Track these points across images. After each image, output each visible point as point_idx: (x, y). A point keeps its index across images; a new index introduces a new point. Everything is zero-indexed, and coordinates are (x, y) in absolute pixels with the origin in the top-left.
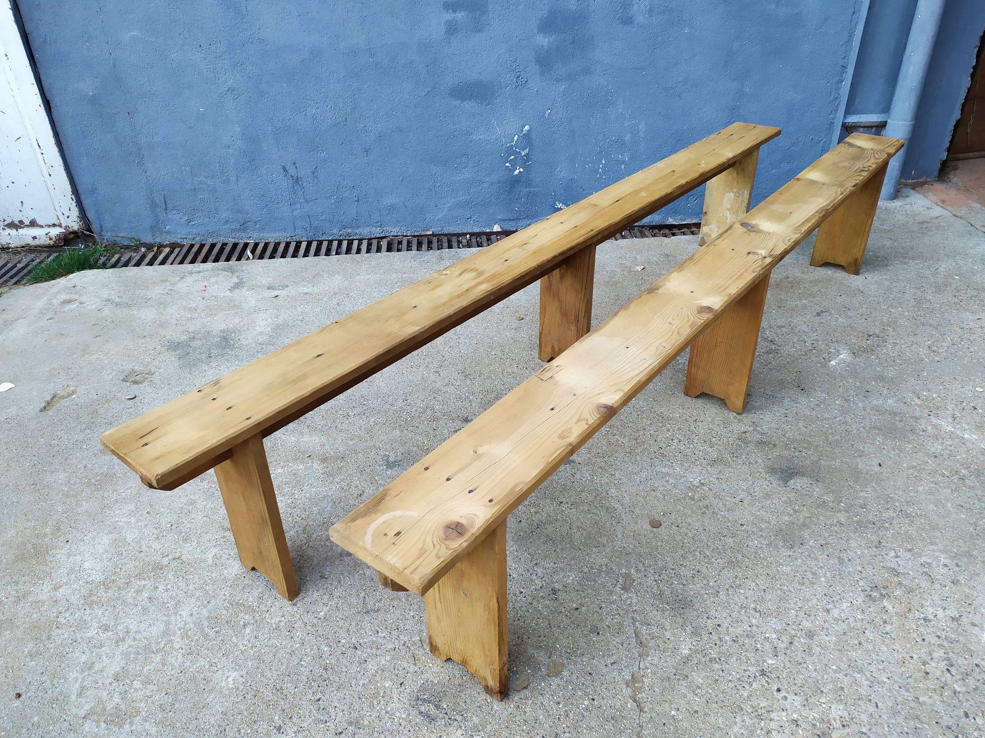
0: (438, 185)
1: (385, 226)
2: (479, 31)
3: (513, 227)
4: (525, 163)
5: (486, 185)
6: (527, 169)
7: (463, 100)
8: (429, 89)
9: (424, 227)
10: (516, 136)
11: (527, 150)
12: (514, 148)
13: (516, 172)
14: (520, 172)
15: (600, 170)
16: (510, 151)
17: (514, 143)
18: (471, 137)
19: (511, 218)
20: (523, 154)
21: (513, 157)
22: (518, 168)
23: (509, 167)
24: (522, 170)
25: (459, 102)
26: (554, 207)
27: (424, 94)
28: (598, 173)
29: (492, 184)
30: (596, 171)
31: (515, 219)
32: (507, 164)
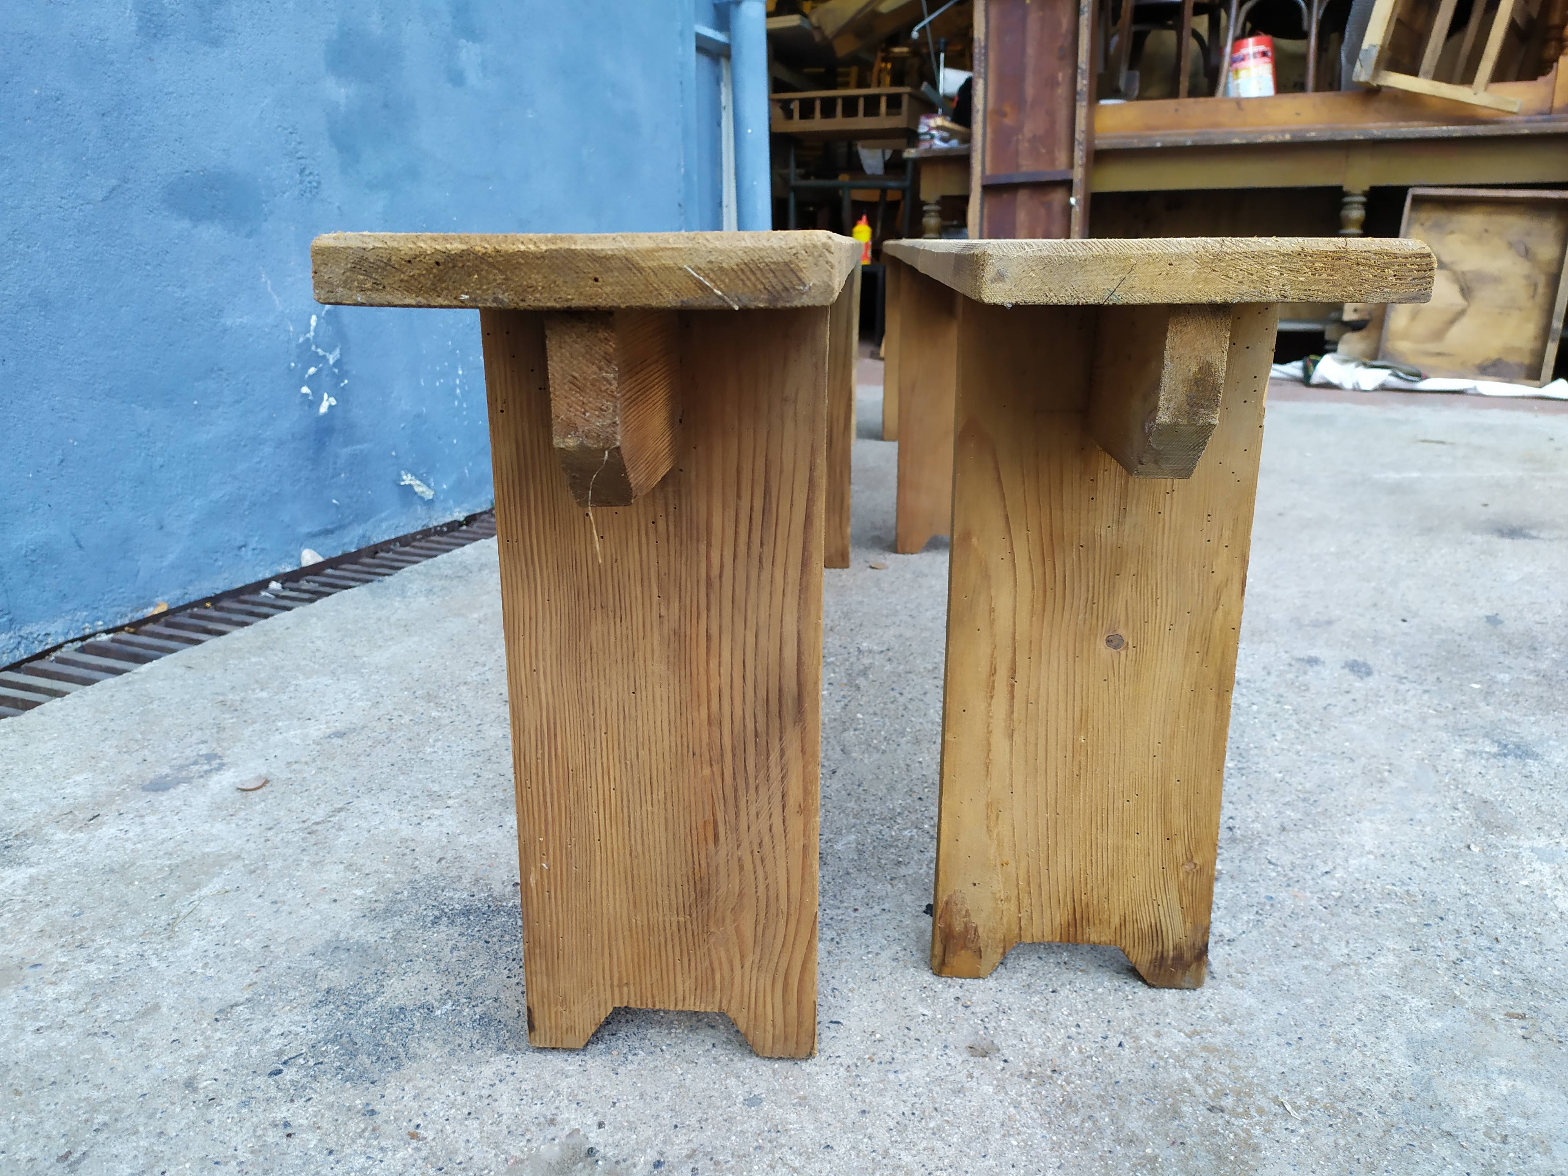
0: (160, 460)
1: (25, 623)
2: (215, 42)
3: (335, 548)
4: (338, 384)
5: (267, 450)
6: (341, 394)
7: (197, 218)
8: (114, 182)
9: (139, 598)
10: (314, 318)
11: (337, 352)
12: (313, 348)
13: (323, 409)
14: (330, 407)
15: (458, 391)
16: (307, 356)
17: (312, 334)
18: (222, 320)
19: (329, 527)
20: (331, 362)
21: (312, 370)
22: (326, 396)
23: (307, 395)
24: (333, 402)
25: (186, 224)
26: (399, 485)
27: (100, 194)
28: (455, 397)
29: (280, 444)
30: (451, 394)
31: (337, 529)
32: (305, 390)
